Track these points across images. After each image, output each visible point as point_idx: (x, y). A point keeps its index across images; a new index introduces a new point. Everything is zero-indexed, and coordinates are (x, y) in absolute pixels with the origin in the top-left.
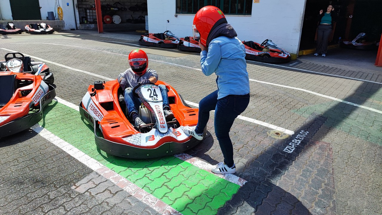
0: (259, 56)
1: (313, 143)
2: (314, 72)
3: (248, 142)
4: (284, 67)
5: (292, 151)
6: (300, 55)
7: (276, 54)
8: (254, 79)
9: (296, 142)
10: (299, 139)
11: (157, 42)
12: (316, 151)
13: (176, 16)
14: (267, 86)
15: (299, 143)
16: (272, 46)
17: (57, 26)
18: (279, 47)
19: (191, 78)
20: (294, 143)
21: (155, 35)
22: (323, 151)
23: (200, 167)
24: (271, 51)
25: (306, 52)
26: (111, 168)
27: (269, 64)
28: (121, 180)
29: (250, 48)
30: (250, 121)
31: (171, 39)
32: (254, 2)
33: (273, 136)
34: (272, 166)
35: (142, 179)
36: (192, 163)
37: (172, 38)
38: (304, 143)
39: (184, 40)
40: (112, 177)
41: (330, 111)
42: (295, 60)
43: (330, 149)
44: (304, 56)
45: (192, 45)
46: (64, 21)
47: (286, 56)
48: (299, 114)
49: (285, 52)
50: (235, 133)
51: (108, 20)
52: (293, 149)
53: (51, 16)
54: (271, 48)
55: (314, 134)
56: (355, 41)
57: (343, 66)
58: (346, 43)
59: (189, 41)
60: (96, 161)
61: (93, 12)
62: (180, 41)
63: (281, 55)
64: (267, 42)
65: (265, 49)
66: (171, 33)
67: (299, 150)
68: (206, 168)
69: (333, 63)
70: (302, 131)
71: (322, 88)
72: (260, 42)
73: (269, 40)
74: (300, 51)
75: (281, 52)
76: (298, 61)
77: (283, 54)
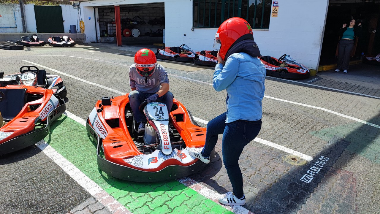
0: (276, 71)
1: (334, 172)
2: (335, 89)
3: (261, 167)
4: (303, 83)
5: (310, 181)
6: (320, 71)
7: (294, 69)
8: (270, 96)
9: (314, 170)
10: (318, 166)
11: (172, 55)
12: (338, 182)
13: (193, 30)
14: (284, 104)
15: (319, 171)
16: (290, 61)
17: (79, 39)
18: (297, 62)
19: (204, 93)
20: (313, 171)
21: (171, 49)
22: (345, 182)
23: (206, 196)
24: (289, 66)
25: (326, 68)
26: (111, 193)
27: (287, 80)
28: (119, 208)
29: (267, 63)
30: (264, 144)
31: (187, 53)
32: (272, 17)
33: (288, 162)
34: (287, 198)
35: (142, 208)
36: (198, 190)
37: (188, 51)
38: (323, 171)
39: (200, 54)
40: (110, 204)
41: (353, 133)
42: (315, 76)
43: (354, 180)
44: (324, 71)
45: (207, 59)
46: (85, 34)
47: (305, 72)
48: (318, 137)
49: (304, 68)
50: (247, 157)
51: (127, 33)
52: (311, 178)
53: (73, 29)
54: (288, 63)
55: (336, 161)
56: (378, 57)
57: (366, 83)
58: (369, 59)
59: (205, 55)
60: (96, 184)
61: (114, 26)
62: (196, 55)
63: (300, 71)
64: (284, 57)
65: (282, 65)
66: (187, 46)
67: (319, 179)
68: (212, 198)
69: (356, 80)
70: (322, 157)
71: (343, 107)
72: (277, 57)
73: (287, 55)
74: (320, 67)
75: (300, 68)
76: (318, 77)
77: (302, 70)
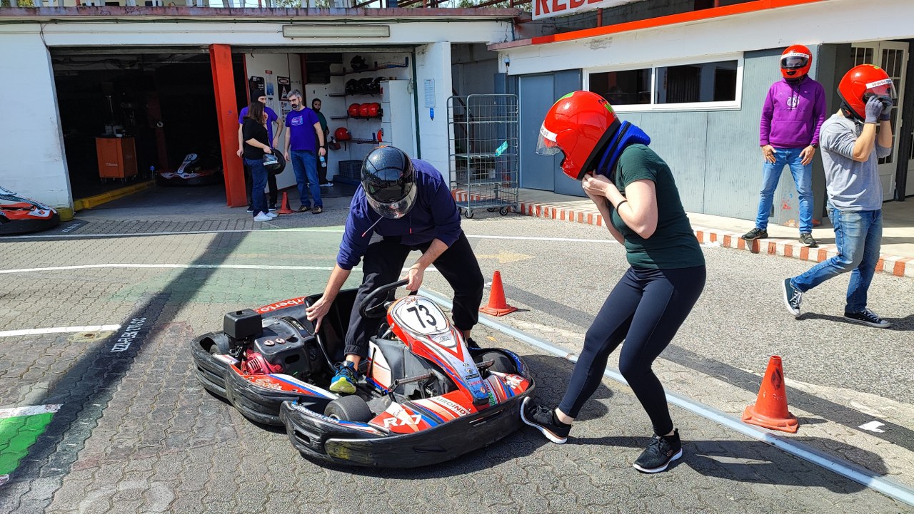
4: (50, 236)
6: (79, 208)
7: (18, 213)
16: (5, 196)
18: (25, 197)
24: (5, 207)
25: (90, 202)
42: (72, 221)
44: (87, 210)
47: (47, 214)
49: (41, 206)
56: (182, 171)
57: (174, 216)
58: (167, 176)
63: (36, 212)
69: (152, 214)
74: (76, 202)
75: (33, 207)
76: (78, 221)
77: (39, 211)
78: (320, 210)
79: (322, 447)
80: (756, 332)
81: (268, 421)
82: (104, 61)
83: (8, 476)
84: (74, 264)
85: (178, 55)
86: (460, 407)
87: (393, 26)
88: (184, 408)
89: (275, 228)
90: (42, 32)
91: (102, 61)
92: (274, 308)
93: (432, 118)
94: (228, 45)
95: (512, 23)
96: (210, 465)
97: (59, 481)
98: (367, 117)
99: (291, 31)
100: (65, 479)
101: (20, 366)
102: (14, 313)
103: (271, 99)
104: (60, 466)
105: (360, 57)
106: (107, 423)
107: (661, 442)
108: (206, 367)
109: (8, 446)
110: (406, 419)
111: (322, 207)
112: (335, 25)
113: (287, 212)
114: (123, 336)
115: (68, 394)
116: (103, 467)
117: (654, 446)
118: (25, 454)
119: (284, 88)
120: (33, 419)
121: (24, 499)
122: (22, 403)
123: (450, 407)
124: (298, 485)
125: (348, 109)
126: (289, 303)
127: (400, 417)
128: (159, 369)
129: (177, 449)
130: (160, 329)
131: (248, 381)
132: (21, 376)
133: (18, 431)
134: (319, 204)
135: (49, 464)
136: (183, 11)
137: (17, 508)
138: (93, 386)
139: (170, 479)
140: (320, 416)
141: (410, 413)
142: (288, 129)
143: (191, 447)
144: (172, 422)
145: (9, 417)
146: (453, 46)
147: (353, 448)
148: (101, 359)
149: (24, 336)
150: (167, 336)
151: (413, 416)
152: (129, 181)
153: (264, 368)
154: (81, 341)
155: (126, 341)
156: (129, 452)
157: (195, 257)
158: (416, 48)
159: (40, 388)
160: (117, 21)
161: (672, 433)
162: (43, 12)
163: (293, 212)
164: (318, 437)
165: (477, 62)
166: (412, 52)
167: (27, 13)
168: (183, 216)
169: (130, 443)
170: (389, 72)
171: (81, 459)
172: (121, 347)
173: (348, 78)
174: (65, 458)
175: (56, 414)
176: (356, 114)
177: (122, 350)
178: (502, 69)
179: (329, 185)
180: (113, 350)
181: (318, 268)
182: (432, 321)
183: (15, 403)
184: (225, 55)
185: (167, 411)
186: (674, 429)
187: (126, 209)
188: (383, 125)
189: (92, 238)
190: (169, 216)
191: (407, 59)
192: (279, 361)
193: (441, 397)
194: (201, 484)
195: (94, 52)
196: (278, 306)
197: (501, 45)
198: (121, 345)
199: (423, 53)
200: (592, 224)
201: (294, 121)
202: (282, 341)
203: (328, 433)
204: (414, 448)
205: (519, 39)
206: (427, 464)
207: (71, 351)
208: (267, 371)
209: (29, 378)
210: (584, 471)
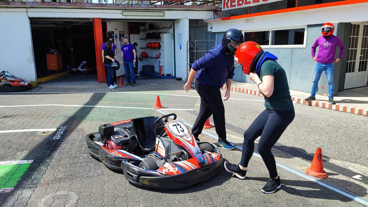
4: (28, 93)
6: (39, 82)
7: (15, 83)
16: (10, 76)
18: (18, 77)
24: (10, 81)
25: (43, 80)
42: (36, 87)
44: (43, 82)
47: (27, 84)
49: (25, 81)
54: (9, 78)
56: (80, 68)
57: (77, 86)
58: (74, 70)
63: (22, 83)
64: (3, 74)
65: (3, 81)
69: (69, 85)
73: (5, 71)
74: (38, 79)
75: (21, 81)
76: (39, 87)
77: (23, 82)
78: (135, 85)
79: (138, 180)
80: (310, 138)
81: (116, 169)
82: (51, 24)
83: (13, 188)
84: (38, 104)
85: (80, 22)
86: (193, 165)
87: (166, 12)
88: (82, 162)
89: (117, 92)
90: (27, 12)
91: (50, 24)
92: (119, 124)
93: (181, 49)
94: (101, 18)
95: (214, 12)
96: (93, 186)
97: (33, 191)
98: (154, 48)
99: (126, 13)
100: (35, 190)
101: (17, 144)
102: (14, 123)
103: (116, 40)
104: (33, 184)
105: (153, 24)
106: (52, 168)
107: (272, 181)
108: (91, 146)
109: (13, 176)
110: (172, 169)
111: (135, 84)
112: (143, 11)
113: (122, 85)
114: (57, 133)
115: (36, 156)
116: (50, 185)
117: (270, 183)
118: (20, 179)
119: (122, 35)
120: (23, 166)
121: (19, 197)
122: (18, 159)
123: (189, 165)
124: (128, 194)
125: (147, 44)
126: (124, 121)
127: (169, 169)
128: (72, 147)
129: (79, 179)
130: (72, 131)
131: (109, 152)
132: (17, 148)
133: (16, 170)
134: (134, 82)
135: (29, 184)
136: (83, 5)
137: (17, 201)
138: (46, 153)
139: (77, 191)
140: (137, 167)
141: (173, 167)
142: (122, 52)
143: (85, 178)
144: (77, 168)
145: (13, 164)
146: (190, 20)
147: (150, 180)
148: (49, 142)
149: (18, 132)
150: (75, 133)
151: (175, 168)
152: (59, 71)
153: (115, 147)
154: (41, 135)
155: (59, 135)
156: (60, 180)
157: (86, 102)
158: (175, 21)
159: (25, 153)
160: (57, 8)
161: (277, 178)
162: (28, 4)
163: (124, 85)
164: (136, 176)
165: (199, 27)
166: (173, 22)
167: (21, 4)
168: (80, 86)
169: (61, 176)
170: (164, 30)
171: (42, 182)
172: (57, 138)
173: (147, 32)
174: (35, 181)
175: (32, 164)
176: (150, 46)
177: (57, 139)
178: (209, 30)
179: (138, 75)
180: (53, 139)
181: (134, 108)
182: (182, 130)
183: (15, 159)
184: (99, 22)
185: (75, 163)
186: (278, 176)
187: (58, 83)
188: (161, 51)
189: (44, 94)
190: (75, 86)
191: (171, 25)
192: (121, 145)
193: (185, 161)
194: (89, 193)
195: (48, 20)
196: (120, 123)
197: (209, 21)
198: (57, 137)
199: (178, 23)
200: (244, 93)
201: (125, 49)
202: (122, 137)
203: (140, 174)
204: (174, 181)
205: (216, 18)
206: (179, 188)
207: (37, 139)
208: (116, 149)
209: (21, 149)
210: (241, 192)
